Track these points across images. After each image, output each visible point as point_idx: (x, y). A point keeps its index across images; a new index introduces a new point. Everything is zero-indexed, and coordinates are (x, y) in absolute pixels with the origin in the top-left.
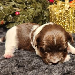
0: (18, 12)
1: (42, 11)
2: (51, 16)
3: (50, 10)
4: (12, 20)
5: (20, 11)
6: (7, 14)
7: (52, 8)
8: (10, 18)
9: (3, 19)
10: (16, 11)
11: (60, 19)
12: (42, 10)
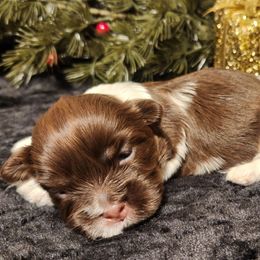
0: (104, 23)
1: (188, 22)
2: (220, 41)
3: (220, 16)
4: (84, 51)
5: (111, 19)
6: (68, 31)
7: (226, 12)
8: (78, 43)
9: (54, 49)
10: (100, 19)
11: (254, 54)
12: (188, 16)
